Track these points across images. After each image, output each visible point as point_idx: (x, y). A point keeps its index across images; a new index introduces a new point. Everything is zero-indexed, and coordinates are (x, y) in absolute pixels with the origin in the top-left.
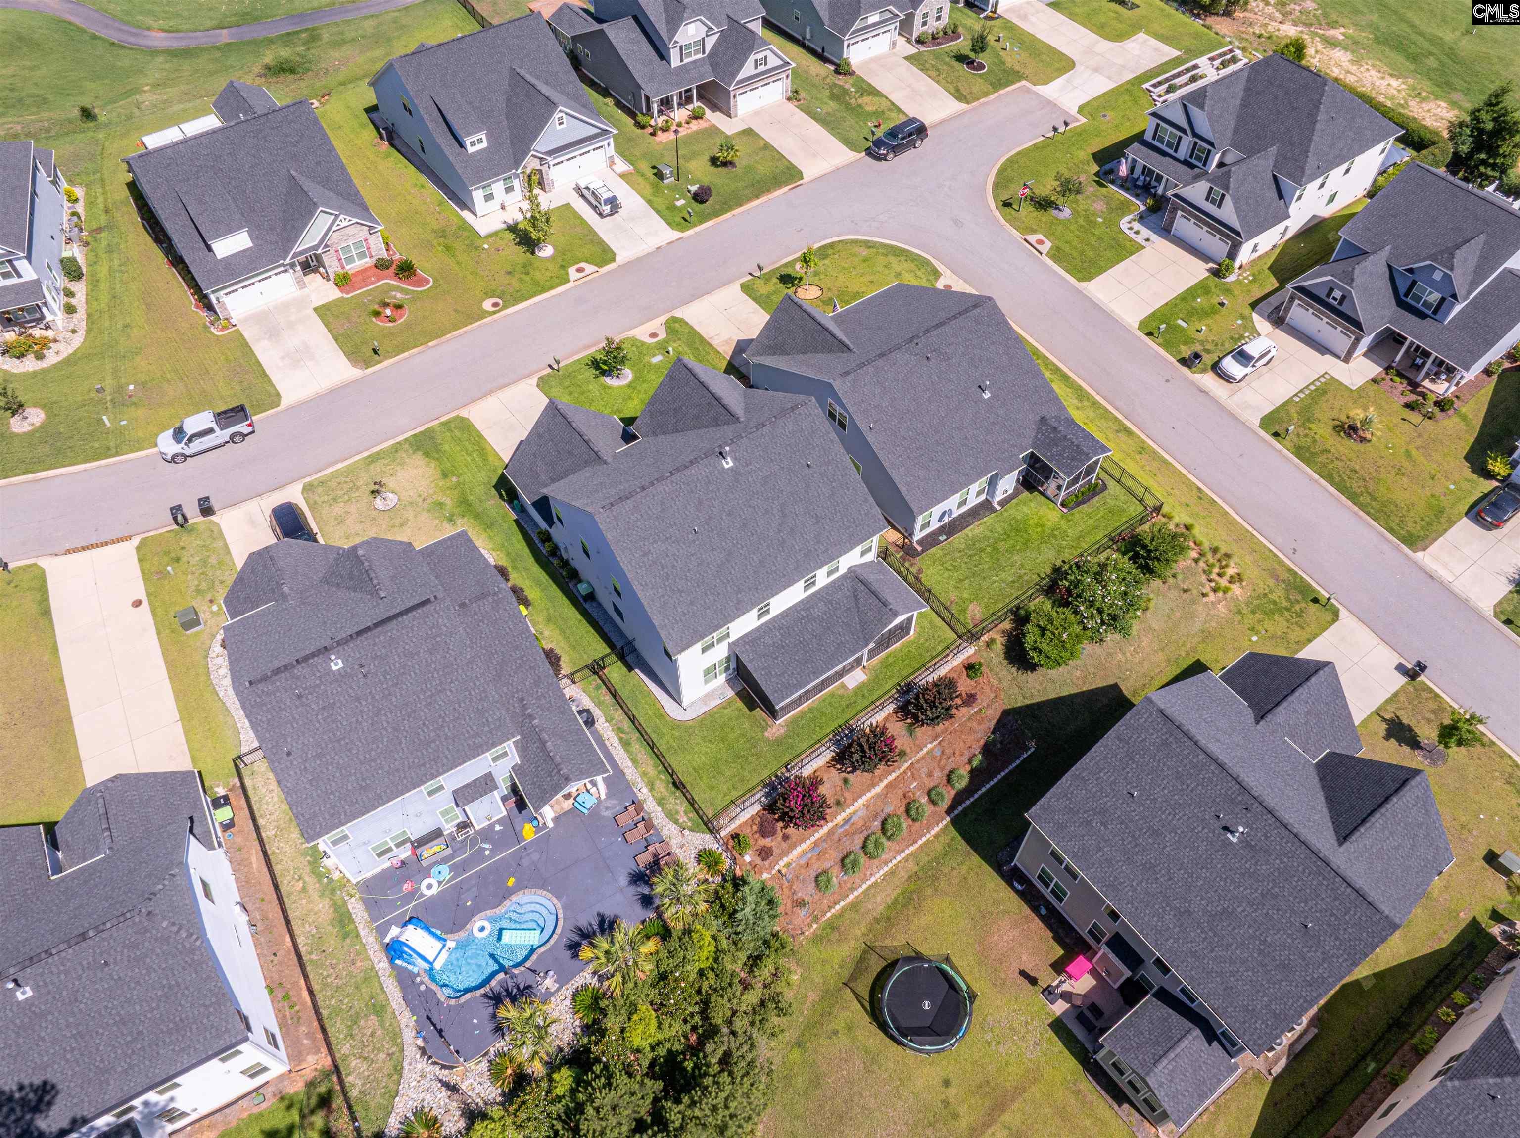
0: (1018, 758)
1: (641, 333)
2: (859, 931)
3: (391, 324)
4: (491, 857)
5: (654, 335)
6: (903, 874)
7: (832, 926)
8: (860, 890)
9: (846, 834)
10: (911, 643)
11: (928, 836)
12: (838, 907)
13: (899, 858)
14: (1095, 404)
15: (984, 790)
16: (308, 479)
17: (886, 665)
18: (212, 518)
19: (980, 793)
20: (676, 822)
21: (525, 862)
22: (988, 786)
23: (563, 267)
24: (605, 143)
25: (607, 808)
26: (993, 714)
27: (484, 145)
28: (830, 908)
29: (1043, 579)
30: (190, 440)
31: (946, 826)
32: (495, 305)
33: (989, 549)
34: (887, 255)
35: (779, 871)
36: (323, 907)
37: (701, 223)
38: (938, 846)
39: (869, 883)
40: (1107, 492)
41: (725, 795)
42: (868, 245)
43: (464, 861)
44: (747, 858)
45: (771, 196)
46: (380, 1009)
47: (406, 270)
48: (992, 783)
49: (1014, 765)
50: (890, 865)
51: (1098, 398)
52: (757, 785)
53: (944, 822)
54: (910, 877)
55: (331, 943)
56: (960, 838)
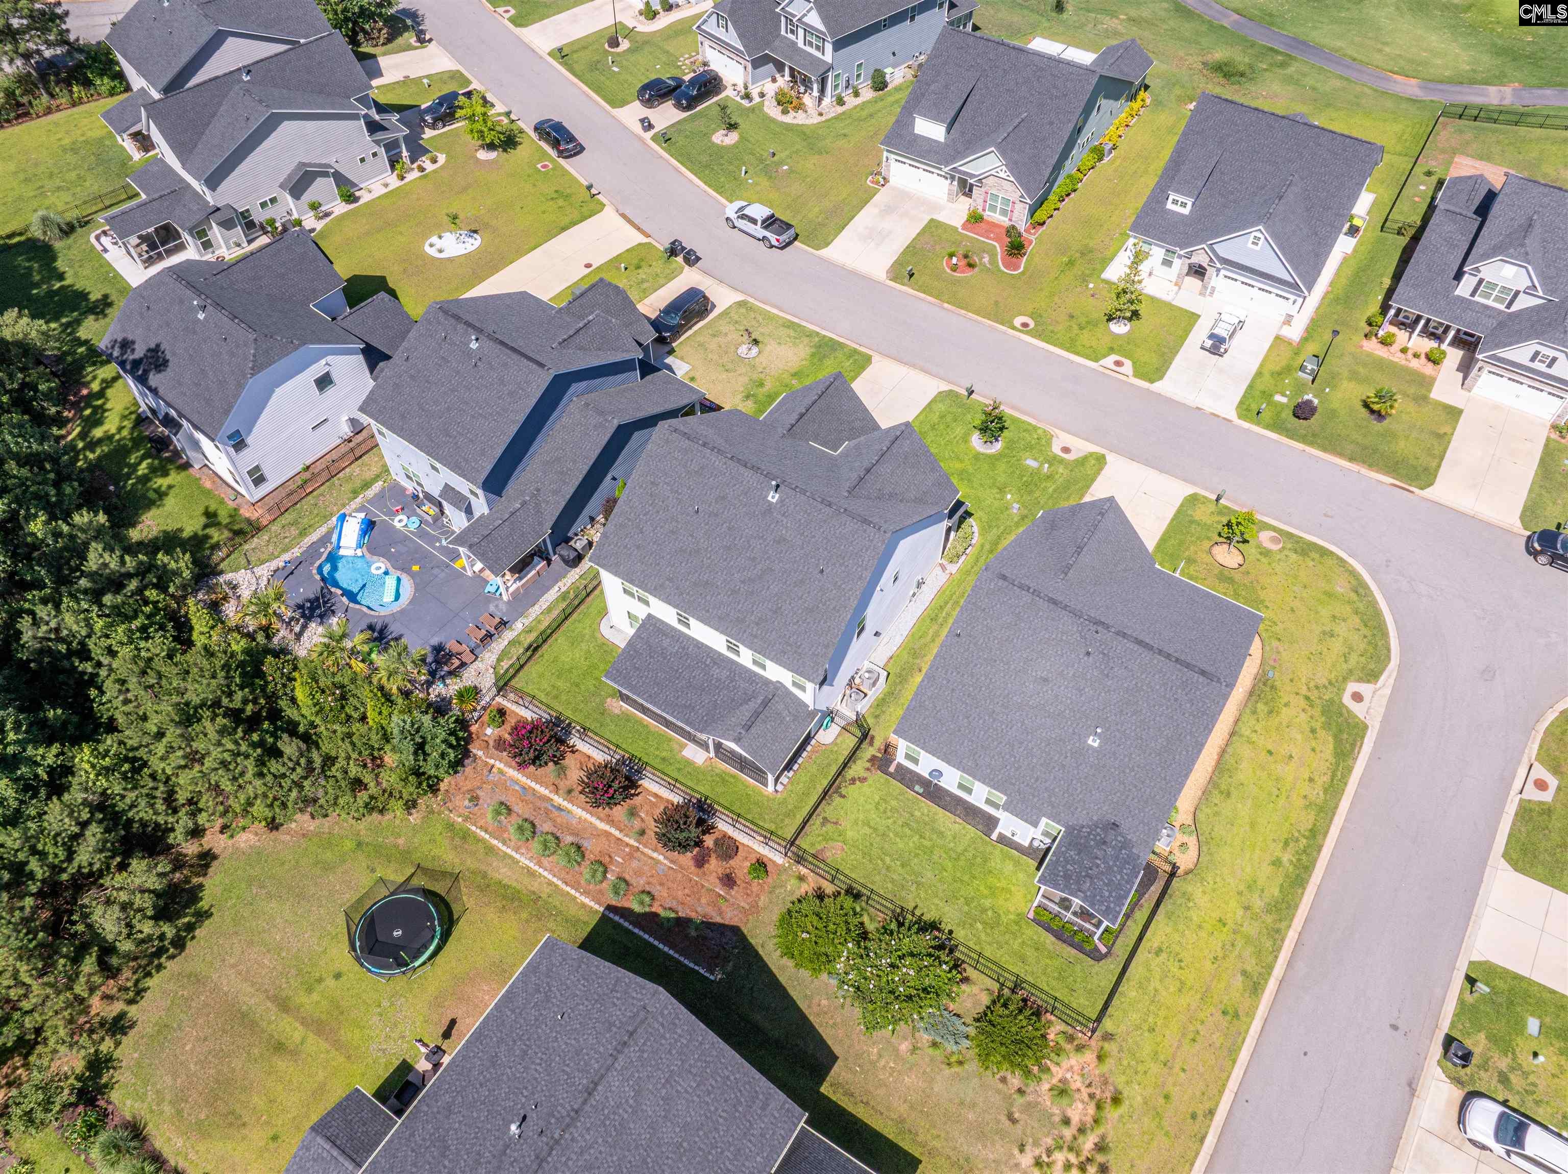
0: (696, 964)
1: (1061, 440)
2: (471, 863)
3: (948, 271)
4: (434, 548)
5: (1066, 450)
6: (535, 886)
7: (466, 836)
8: (504, 848)
9: (547, 812)
10: (760, 794)
11: (577, 895)
12: (483, 834)
13: (546, 874)
14: (1277, 935)
15: (646, 937)
16: (751, 300)
17: (723, 779)
18: (687, 267)
19: (641, 933)
20: (499, 660)
21: (436, 571)
22: (651, 940)
23: (1112, 350)
24: (1292, 298)
25: (497, 606)
26: (730, 917)
27: (1186, 211)
28: (481, 827)
29: (913, 915)
30: (744, 217)
31: (597, 911)
32: (1025, 325)
33: (927, 843)
34: (1357, 613)
35: (493, 766)
36: (375, 470)
37: (1268, 427)
38: (573, 911)
39: (514, 854)
40: (1092, 962)
41: (539, 689)
42: (1360, 588)
43: (428, 533)
44: (489, 731)
45: (1364, 471)
46: (303, 533)
47: (1016, 248)
48: (656, 943)
49: (686, 962)
50: (536, 868)
51: (1292, 936)
52: (556, 711)
53: (597, 907)
54: (534, 893)
55: (347, 487)
56: (589, 929)
